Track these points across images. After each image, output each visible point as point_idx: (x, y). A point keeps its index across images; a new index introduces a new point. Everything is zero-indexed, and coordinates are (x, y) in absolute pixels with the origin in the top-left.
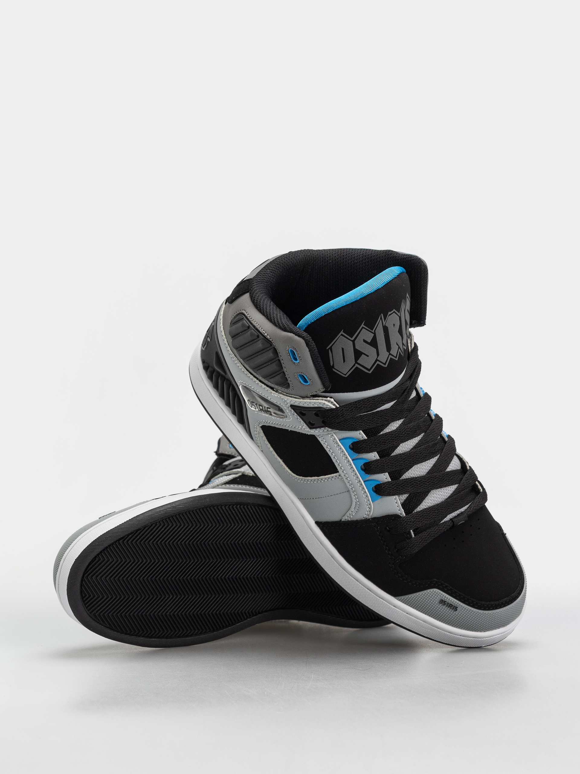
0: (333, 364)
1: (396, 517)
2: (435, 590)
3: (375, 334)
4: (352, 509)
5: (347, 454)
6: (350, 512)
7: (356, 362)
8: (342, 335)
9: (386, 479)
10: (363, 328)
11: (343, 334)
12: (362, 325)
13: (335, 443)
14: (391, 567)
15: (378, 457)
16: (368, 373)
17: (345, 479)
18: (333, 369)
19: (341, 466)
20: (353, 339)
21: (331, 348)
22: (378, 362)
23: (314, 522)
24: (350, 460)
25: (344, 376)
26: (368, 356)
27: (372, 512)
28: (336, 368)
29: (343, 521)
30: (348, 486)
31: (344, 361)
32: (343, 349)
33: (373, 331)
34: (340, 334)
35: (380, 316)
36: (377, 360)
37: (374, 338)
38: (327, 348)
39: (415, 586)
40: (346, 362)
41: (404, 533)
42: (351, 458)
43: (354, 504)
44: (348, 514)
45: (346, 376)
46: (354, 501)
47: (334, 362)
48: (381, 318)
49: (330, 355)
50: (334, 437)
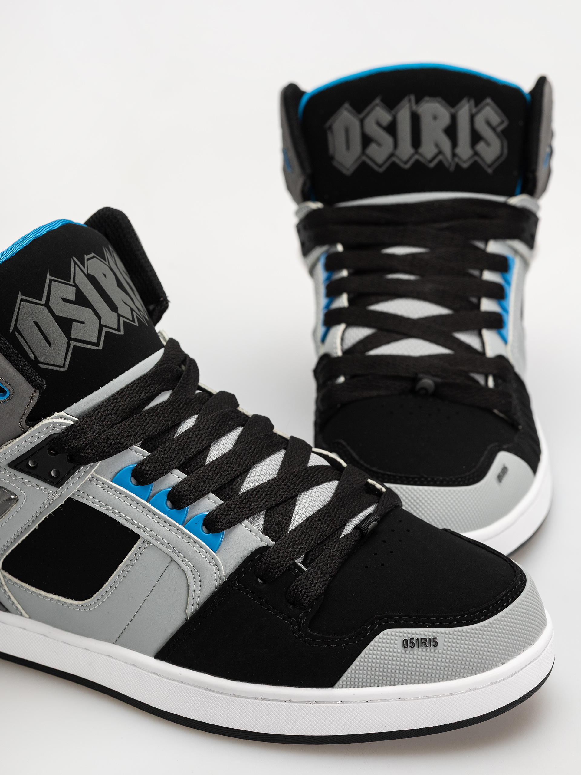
0: (35, 356)
1: (261, 551)
2: (385, 632)
3: (76, 286)
4: (192, 587)
5: (134, 495)
6: (191, 594)
7: (70, 339)
8: (22, 300)
9: (215, 503)
10: (51, 281)
11: (24, 297)
12: (49, 277)
13: (108, 489)
14: (299, 637)
15: (183, 476)
16: (98, 350)
17: (154, 542)
18: (40, 365)
19: (137, 523)
20: (43, 301)
21: (16, 328)
22: (105, 329)
23: (153, 658)
24: (144, 502)
25: (62, 369)
26: (83, 323)
27: (223, 568)
28: (42, 361)
29: (190, 618)
30: (165, 550)
31: (49, 344)
32: (36, 323)
33: (71, 283)
34: (19, 300)
35: (72, 260)
36: (101, 327)
37: (79, 293)
38: (11, 331)
39: (351, 643)
40: (52, 344)
41: (289, 570)
42: (144, 500)
43: (189, 574)
44: (190, 600)
45: (66, 369)
46: (187, 569)
47: (35, 351)
48: (75, 263)
49: (21, 342)
50: (101, 480)
